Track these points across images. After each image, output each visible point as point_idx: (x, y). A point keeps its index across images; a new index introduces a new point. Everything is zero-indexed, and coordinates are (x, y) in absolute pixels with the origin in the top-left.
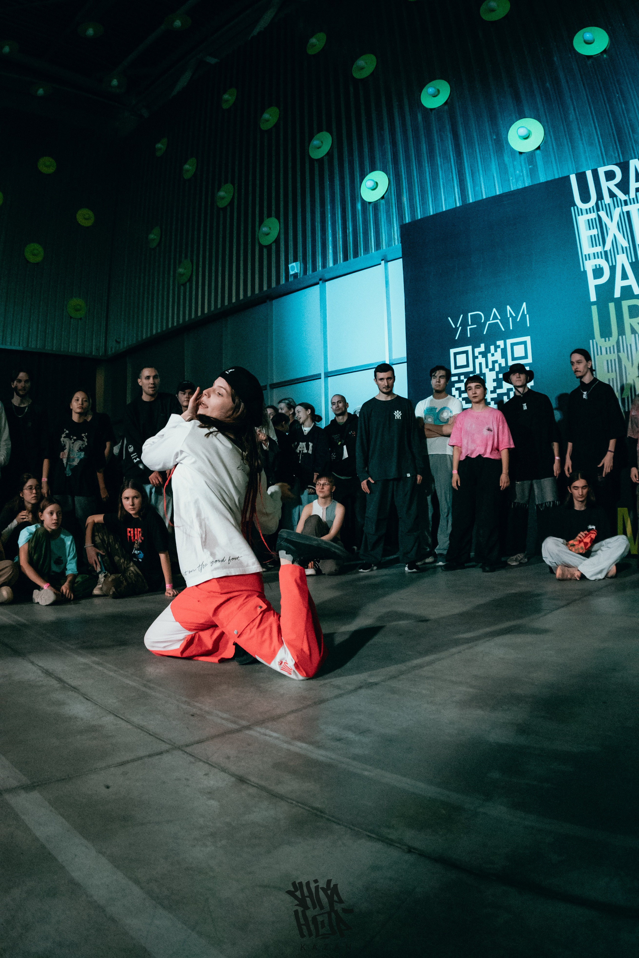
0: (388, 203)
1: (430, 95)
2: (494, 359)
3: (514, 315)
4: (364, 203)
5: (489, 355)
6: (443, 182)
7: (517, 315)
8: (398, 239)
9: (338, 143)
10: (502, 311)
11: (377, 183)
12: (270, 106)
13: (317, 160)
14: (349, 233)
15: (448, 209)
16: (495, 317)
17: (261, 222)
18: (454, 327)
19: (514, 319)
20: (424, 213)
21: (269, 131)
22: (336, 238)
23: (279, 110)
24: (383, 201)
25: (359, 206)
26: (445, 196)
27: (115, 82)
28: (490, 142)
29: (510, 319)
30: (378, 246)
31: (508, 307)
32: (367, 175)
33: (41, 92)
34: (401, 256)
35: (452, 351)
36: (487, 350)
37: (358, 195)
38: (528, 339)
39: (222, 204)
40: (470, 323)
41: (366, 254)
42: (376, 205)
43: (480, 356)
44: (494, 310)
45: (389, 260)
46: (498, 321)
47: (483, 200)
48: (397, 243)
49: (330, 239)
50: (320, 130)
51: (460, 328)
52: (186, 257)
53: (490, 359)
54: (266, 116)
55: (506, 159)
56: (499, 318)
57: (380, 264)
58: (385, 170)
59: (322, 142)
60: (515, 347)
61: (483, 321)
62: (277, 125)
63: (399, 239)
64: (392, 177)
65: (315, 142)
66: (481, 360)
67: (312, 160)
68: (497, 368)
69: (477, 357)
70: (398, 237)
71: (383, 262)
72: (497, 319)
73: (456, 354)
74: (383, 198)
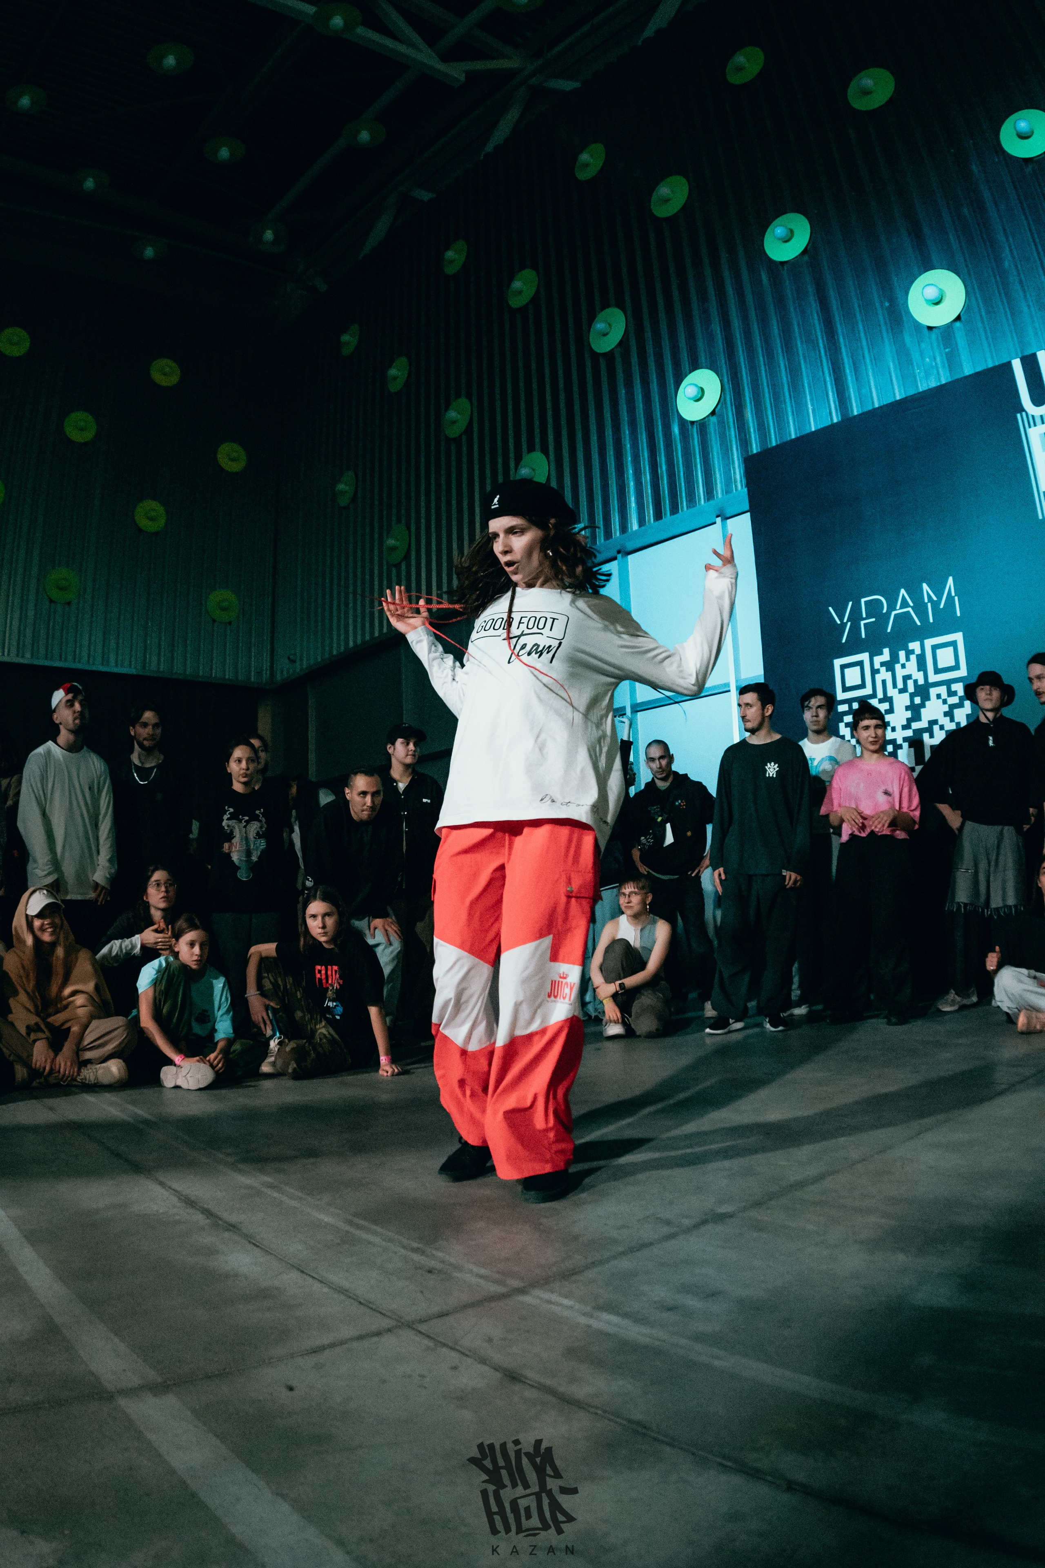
0: (722, 424)
1: (779, 239)
2: (905, 672)
3: (935, 598)
4: (683, 422)
5: (898, 667)
6: (809, 384)
7: (940, 598)
8: (741, 481)
9: (635, 327)
10: (916, 594)
11: (702, 390)
12: (522, 268)
13: (604, 355)
14: (662, 473)
15: (819, 427)
16: (904, 604)
17: (518, 459)
18: (839, 622)
19: (935, 605)
20: (781, 438)
21: (523, 309)
22: (641, 483)
23: (538, 274)
24: (714, 419)
25: (676, 430)
26: (812, 405)
27: (269, 235)
28: (880, 311)
29: (929, 605)
30: (710, 493)
31: (925, 586)
32: (686, 376)
33: (149, 252)
34: (747, 507)
35: (838, 663)
36: (894, 658)
37: (672, 410)
38: (958, 637)
39: (453, 432)
40: (864, 616)
41: (690, 507)
42: (702, 425)
43: (883, 669)
44: (903, 591)
45: (728, 515)
46: (910, 609)
47: (875, 410)
48: (740, 489)
49: (632, 484)
50: (605, 306)
51: (849, 624)
52: (399, 521)
53: (900, 673)
54: (517, 285)
55: (908, 339)
56: (911, 604)
57: (715, 523)
58: (713, 367)
59: (610, 325)
60: (939, 651)
61: (885, 611)
62: (535, 300)
63: (744, 481)
64: (726, 380)
65: (599, 326)
66: (884, 675)
67: (595, 356)
68: (911, 688)
69: (878, 671)
70: (741, 478)
71: (719, 520)
72: (908, 606)
73: (843, 667)
74: (713, 413)
